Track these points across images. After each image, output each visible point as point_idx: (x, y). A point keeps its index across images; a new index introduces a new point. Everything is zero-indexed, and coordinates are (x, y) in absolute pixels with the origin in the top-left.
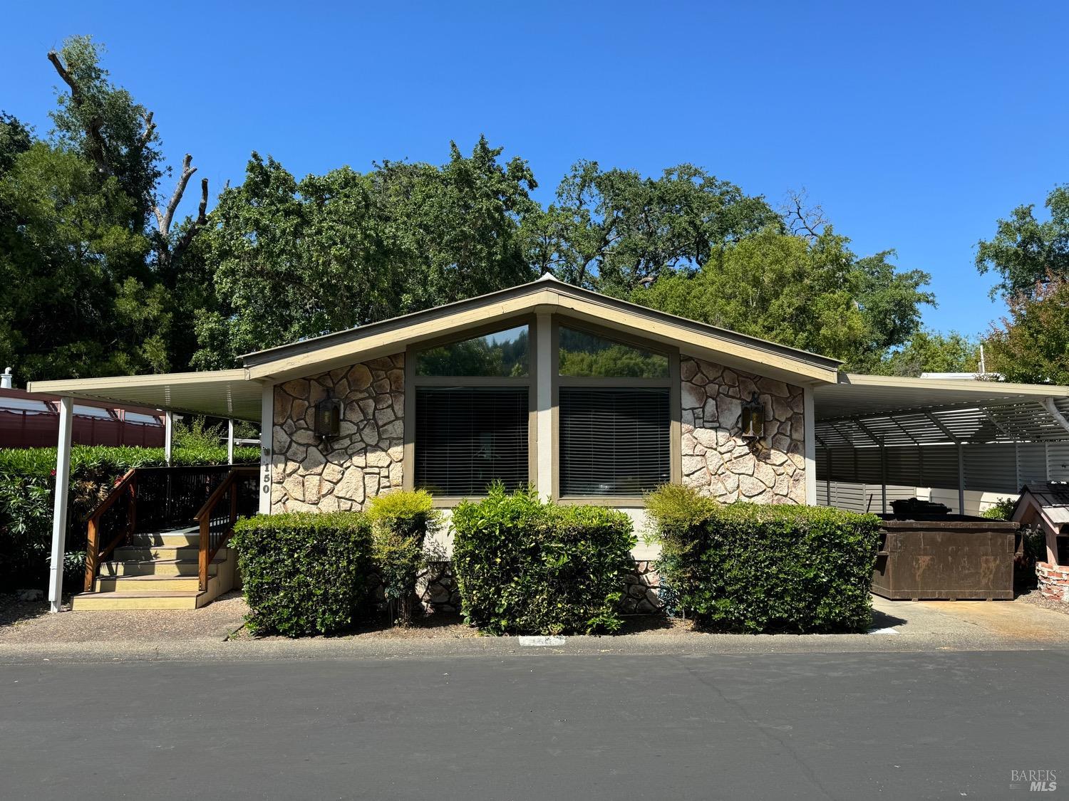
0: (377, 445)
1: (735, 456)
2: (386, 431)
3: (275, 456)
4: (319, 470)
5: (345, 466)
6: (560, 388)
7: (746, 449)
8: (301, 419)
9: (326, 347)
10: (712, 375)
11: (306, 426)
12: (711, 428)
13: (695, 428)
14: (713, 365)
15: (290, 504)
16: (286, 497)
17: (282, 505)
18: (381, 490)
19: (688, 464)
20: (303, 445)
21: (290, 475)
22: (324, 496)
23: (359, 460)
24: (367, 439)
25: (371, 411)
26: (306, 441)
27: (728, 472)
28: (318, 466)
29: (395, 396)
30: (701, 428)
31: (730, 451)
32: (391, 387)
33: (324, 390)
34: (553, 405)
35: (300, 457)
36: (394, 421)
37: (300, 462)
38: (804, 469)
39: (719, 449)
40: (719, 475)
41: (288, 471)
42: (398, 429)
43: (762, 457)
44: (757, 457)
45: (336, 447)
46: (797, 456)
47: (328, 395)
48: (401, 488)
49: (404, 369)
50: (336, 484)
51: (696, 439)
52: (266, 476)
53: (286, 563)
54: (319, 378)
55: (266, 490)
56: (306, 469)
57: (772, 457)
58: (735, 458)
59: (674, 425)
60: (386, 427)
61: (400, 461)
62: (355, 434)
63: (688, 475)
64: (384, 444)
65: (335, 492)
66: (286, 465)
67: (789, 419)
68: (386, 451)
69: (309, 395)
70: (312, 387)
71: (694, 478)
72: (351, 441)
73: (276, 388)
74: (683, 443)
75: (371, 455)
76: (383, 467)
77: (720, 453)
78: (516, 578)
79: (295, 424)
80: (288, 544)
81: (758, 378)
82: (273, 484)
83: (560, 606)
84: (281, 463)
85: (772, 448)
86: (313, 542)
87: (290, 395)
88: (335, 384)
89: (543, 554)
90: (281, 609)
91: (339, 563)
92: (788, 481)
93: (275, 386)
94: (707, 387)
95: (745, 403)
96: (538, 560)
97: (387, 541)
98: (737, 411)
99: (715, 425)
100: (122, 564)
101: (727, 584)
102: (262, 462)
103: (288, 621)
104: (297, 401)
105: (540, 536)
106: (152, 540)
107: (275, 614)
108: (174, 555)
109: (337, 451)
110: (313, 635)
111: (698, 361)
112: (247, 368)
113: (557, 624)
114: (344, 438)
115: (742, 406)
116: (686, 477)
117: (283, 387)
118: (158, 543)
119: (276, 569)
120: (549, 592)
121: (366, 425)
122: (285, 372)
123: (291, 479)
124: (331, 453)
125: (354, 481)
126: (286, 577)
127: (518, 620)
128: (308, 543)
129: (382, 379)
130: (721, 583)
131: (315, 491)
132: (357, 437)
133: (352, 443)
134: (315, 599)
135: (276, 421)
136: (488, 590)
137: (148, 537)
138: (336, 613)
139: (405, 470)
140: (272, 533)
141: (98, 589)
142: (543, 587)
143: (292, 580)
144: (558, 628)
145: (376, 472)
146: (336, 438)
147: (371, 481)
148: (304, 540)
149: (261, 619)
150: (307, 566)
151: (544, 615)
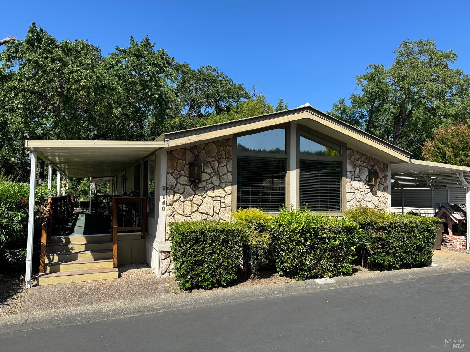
0: (219, 185)
1: (366, 193)
2: (223, 178)
3: (168, 190)
4: (191, 198)
5: (204, 196)
6: (300, 160)
7: (369, 190)
8: (182, 171)
9: (207, 132)
10: (358, 157)
11: (184, 175)
12: (357, 181)
13: (352, 180)
14: (358, 152)
15: (177, 216)
16: (174, 213)
17: (172, 217)
18: (221, 209)
19: (349, 197)
20: (183, 185)
21: (176, 201)
22: (193, 212)
23: (210, 193)
24: (215, 183)
25: (216, 168)
26: (184, 183)
27: (363, 200)
28: (190, 196)
29: (228, 161)
30: (353, 180)
31: (364, 191)
32: (226, 155)
33: (193, 156)
34: (297, 168)
35: (182, 191)
36: (227, 173)
37: (181, 194)
38: (387, 199)
39: (360, 190)
40: (360, 201)
41: (175, 199)
42: (229, 177)
43: (374, 193)
44: (372, 193)
45: (200, 186)
46: (386, 193)
47: (196, 158)
48: (230, 208)
49: (232, 146)
50: (199, 206)
51: (352, 185)
52: (164, 202)
53: (208, 248)
54: (191, 149)
55: (164, 209)
56: (185, 198)
57: (378, 193)
58: (365, 194)
59: (344, 178)
60: (223, 176)
61: (230, 194)
62: (209, 179)
63: (348, 202)
64: (222, 185)
65: (199, 210)
66: (174, 195)
67: (383, 177)
68: (223, 189)
69: (186, 158)
70: (187, 154)
71: (351, 203)
73: (168, 153)
74: (347, 187)
75: (217, 190)
76: (222, 197)
77: (361, 192)
78: (313, 252)
79: (179, 173)
80: (211, 239)
81: (373, 159)
82: (167, 206)
83: (331, 264)
84: (171, 194)
85: (378, 190)
86: (224, 237)
87: (176, 157)
88: (199, 153)
89: (326, 240)
90: (204, 274)
91: (235, 247)
92: (382, 204)
93: (167, 152)
94: (356, 162)
95: (369, 170)
96: (324, 243)
97: (253, 235)
98: (367, 173)
99: (359, 179)
100: (57, 255)
101: (390, 249)
102: (161, 194)
103: (207, 280)
104: (180, 160)
105: (326, 231)
106: (64, 240)
107: (200, 278)
108: (83, 248)
109: (200, 188)
110: (217, 287)
111: (353, 150)
112: (167, 141)
113: (329, 272)
114: (204, 181)
115: (368, 171)
116: (347, 203)
117: (172, 153)
118: (68, 241)
119: (203, 252)
120: (327, 257)
121: (214, 175)
122: (186, 144)
123: (177, 203)
124: (197, 189)
125: (208, 204)
126: (208, 256)
127: (312, 272)
128: (221, 237)
129: (222, 151)
130: (388, 249)
131: (189, 210)
132: (210, 181)
133: (207, 184)
134: (221, 267)
135: (168, 171)
136: (301, 258)
137: (61, 238)
138: (230, 274)
139: (232, 199)
140: (202, 233)
141: (48, 271)
142: (325, 255)
143: (211, 258)
144: (331, 274)
145: (219, 199)
146: (200, 182)
147: (217, 204)
148: (219, 236)
149: (191, 281)
150: (219, 250)
151: (324, 269)
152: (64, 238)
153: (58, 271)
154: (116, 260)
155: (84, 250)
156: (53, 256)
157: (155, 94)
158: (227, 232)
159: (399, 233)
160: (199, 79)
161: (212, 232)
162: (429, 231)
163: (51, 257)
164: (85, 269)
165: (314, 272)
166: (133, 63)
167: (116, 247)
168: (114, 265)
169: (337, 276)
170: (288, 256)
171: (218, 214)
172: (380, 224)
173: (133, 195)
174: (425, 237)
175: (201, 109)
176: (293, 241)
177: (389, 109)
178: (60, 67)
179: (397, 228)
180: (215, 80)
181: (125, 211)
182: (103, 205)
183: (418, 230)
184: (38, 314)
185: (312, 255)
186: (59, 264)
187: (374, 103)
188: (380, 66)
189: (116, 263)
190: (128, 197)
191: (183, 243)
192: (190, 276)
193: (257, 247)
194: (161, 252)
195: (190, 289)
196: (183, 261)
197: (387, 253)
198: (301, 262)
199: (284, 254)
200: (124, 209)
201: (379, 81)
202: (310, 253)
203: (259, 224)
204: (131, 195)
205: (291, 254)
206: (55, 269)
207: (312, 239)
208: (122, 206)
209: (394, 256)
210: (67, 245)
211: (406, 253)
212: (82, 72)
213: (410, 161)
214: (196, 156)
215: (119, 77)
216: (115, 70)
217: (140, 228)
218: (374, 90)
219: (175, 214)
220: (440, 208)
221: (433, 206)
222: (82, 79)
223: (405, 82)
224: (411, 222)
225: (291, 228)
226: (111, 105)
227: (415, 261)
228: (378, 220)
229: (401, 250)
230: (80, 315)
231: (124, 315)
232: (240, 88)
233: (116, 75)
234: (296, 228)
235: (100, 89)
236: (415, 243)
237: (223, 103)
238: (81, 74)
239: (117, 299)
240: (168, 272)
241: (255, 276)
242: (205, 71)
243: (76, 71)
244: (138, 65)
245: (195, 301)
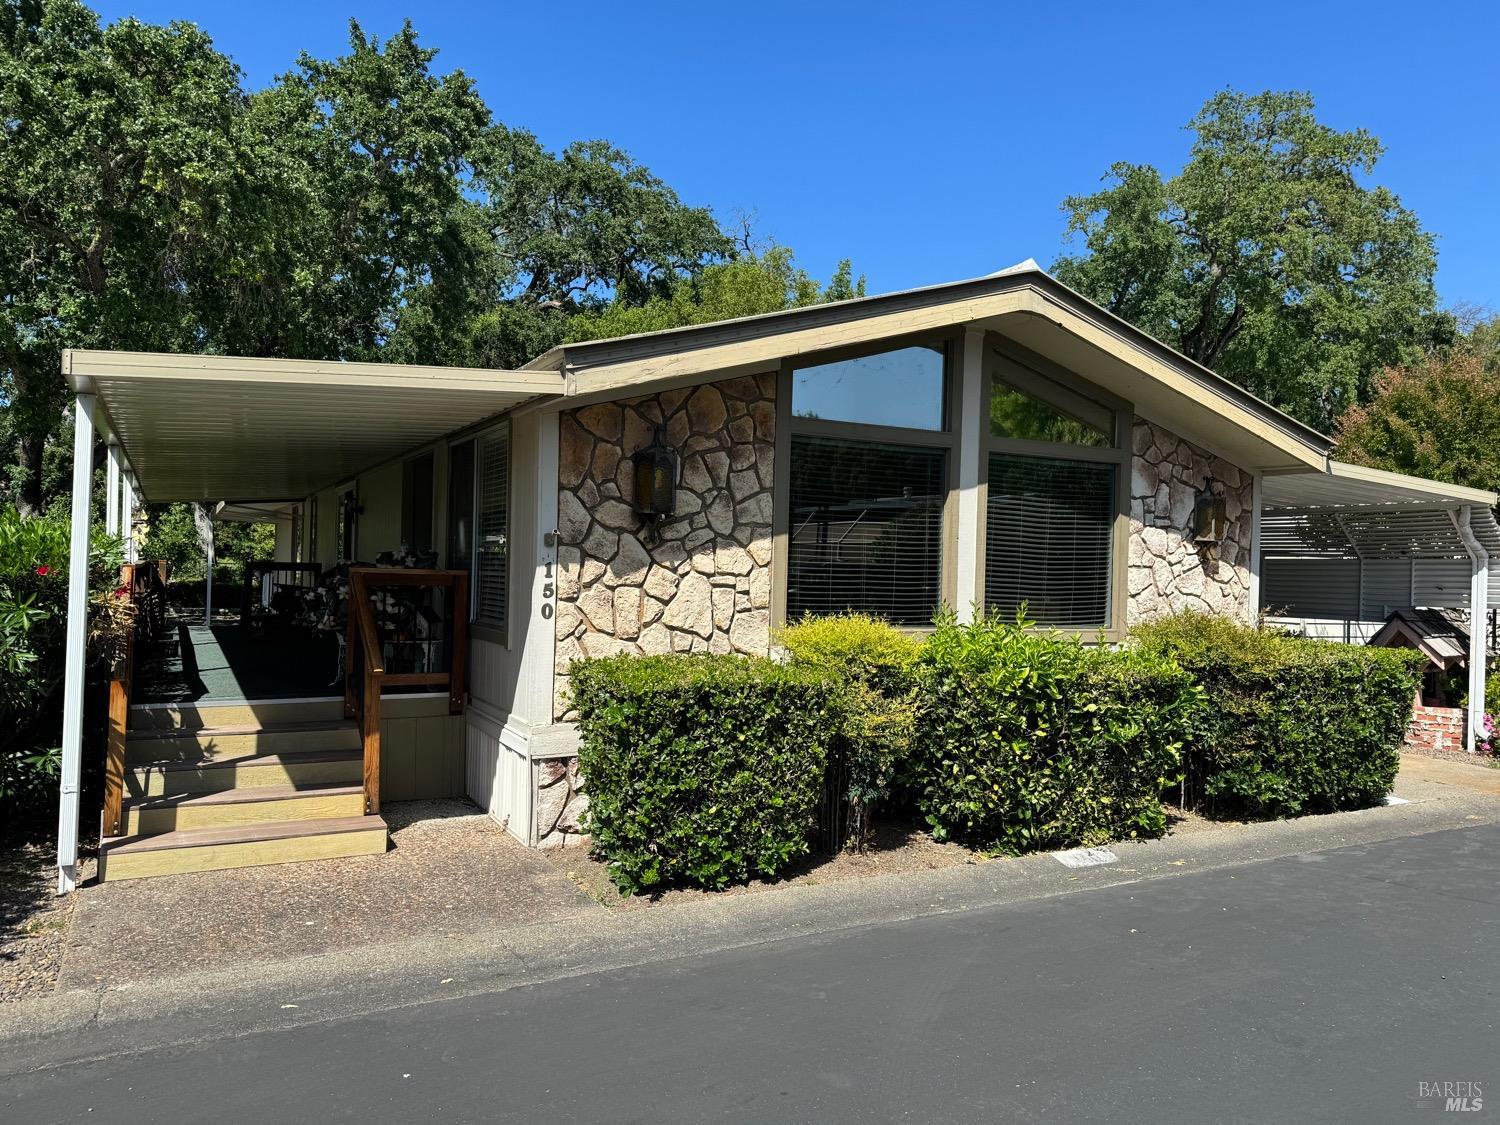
0: (730, 535)
1: (1185, 568)
2: (745, 511)
3: (563, 549)
4: (638, 577)
5: (681, 571)
6: (990, 454)
7: (1196, 560)
8: (610, 481)
9: (708, 347)
10: (1166, 448)
11: (618, 494)
12: (1162, 527)
13: (1145, 526)
14: (1167, 434)
15: (591, 638)
16: (583, 627)
17: (576, 642)
18: (737, 616)
19: (1135, 579)
20: (612, 529)
21: (588, 586)
22: (646, 625)
23: (703, 561)
24: (717, 525)
25: (724, 472)
26: (617, 525)
27: (1176, 592)
28: (637, 569)
29: (761, 450)
30: (1151, 526)
31: (1180, 562)
32: (755, 430)
33: (648, 429)
34: (980, 482)
35: (610, 551)
36: (757, 493)
37: (607, 563)
38: (1248, 589)
39: (1169, 558)
40: (1167, 596)
41: (586, 579)
42: (764, 508)
43: (1210, 570)
44: (1206, 570)
45: (668, 535)
46: (1244, 569)
47: (656, 438)
48: (767, 612)
49: (775, 401)
50: (666, 603)
51: (1145, 542)
52: (548, 587)
53: (722, 750)
54: (641, 404)
55: (547, 612)
56: (618, 575)
57: (1220, 570)
58: (1184, 572)
59: (1121, 518)
60: (746, 504)
61: (766, 566)
62: (698, 513)
63: (1133, 596)
64: (741, 535)
65: (665, 619)
66: (582, 566)
67: (1237, 519)
68: (744, 546)
69: (622, 435)
70: (628, 422)
71: (1141, 601)
72: (691, 527)
73: (565, 418)
74: (1132, 548)
75: (726, 552)
76: (739, 575)
77: (1171, 564)
78: (1050, 762)
79: (599, 490)
80: (731, 717)
81: (1212, 458)
82: (559, 602)
83: (1105, 800)
84: (573, 561)
85: (1221, 559)
86: (773, 711)
87: (591, 433)
88: (667, 419)
89: (1095, 721)
90: (705, 837)
91: (809, 747)
92: (1234, 605)
93: (561, 413)
94: (1160, 467)
95: (1198, 493)
96: (1088, 732)
97: (863, 706)
98: (1190, 504)
99: (1167, 522)
100: (161, 771)
101: (1279, 751)
102: (539, 559)
103: (715, 859)
104: (603, 444)
105: (1095, 693)
106: (177, 717)
107: (691, 850)
108: (250, 745)
109: (669, 544)
110: (746, 883)
111: (1152, 427)
112: (572, 371)
113: (1096, 828)
114: (682, 519)
115: (1196, 497)
116: (1130, 599)
117: (578, 416)
118: (194, 723)
119: (704, 763)
120: (1095, 780)
121: (715, 498)
122: (634, 386)
123: (592, 592)
124: (659, 546)
125: (697, 598)
126: (720, 778)
127: (1046, 827)
128: (764, 712)
129: (741, 417)
130: (1273, 751)
131: (633, 616)
132: (701, 520)
133: (693, 530)
134: (761, 815)
135: (565, 482)
136: (1015, 782)
137: (166, 709)
138: (789, 837)
139: (773, 578)
140: (703, 699)
141: (133, 829)
142: (1090, 773)
143: (730, 782)
144: (1103, 835)
145: (731, 583)
146: (672, 520)
147: (724, 600)
148: (758, 707)
149: (661, 862)
150: (758, 755)
151: (1082, 817)
152: (181, 711)
153: (170, 828)
154: (374, 788)
155: (254, 752)
156: (147, 773)
157: (434, 222)
158: (784, 695)
159: (1308, 698)
160: (569, 184)
161: (736, 696)
162: (1394, 693)
163: (141, 778)
164: (266, 821)
165: (1050, 827)
166: (361, 114)
167: (376, 745)
168: (369, 807)
169: (1121, 839)
170: (971, 777)
171: (727, 632)
172: (1257, 670)
173: (415, 563)
174: (1381, 712)
175: (572, 284)
176: (990, 728)
177: (1172, 308)
178: (110, 109)
179: (1303, 685)
180: (620, 191)
181: (393, 618)
182: (312, 594)
183: (1364, 690)
184: (132, 990)
185: (1047, 772)
186: (174, 805)
188: (1144, 170)
189: (376, 800)
190: (399, 570)
191: (637, 731)
192: (660, 846)
193: (874, 746)
194: (537, 762)
195: (655, 891)
196: (637, 794)
197: (1269, 764)
198: (1013, 794)
199: (956, 769)
200: (389, 609)
201: (1145, 218)
202: (1044, 765)
203: (882, 668)
204: (410, 561)
205: (982, 771)
206: (157, 821)
207: (1051, 721)
208: (384, 602)
209: (1290, 773)
210: (194, 736)
211: (1324, 764)
212: (188, 135)
213: (1328, 467)
214: (658, 430)
215: (312, 160)
216: (299, 135)
217: (442, 678)
218: (1131, 245)
219: (585, 631)
220: (1389, 620)
221: (1361, 614)
222: (190, 159)
223: (1224, 222)
224: (1343, 665)
225: (989, 684)
226: (286, 255)
227: (1346, 790)
229: (1310, 756)
231: (449, 988)
232: (700, 220)
233: (301, 151)
234: (1003, 683)
235: (252, 196)
236: (1353, 733)
238: (184, 142)
239: (412, 932)
240: (560, 831)
241: (861, 843)
242: (585, 157)
243: (166, 131)
244: (378, 121)
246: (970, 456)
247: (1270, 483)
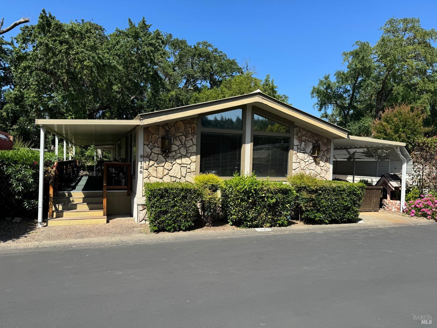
0: (185, 155)
1: (309, 163)
2: (189, 149)
3: (145, 158)
4: (163, 164)
5: (173, 163)
6: (254, 135)
7: (313, 161)
8: (156, 143)
11: (158, 146)
12: (303, 153)
13: (298, 152)
14: (304, 129)
15: (151, 178)
16: (149, 176)
17: (148, 179)
18: (187, 173)
19: (295, 166)
20: (156, 154)
21: (151, 166)
22: (165, 175)
23: (179, 161)
24: (182, 153)
25: (184, 141)
26: (158, 153)
27: (307, 169)
28: (162, 163)
29: (193, 135)
30: (299, 152)
31: (308, 161)
32: (191, 132)
33: (165, 131)
34: (251, 142)
35: (156, 159)
36: (192, 145)
37: (155, 161)
38: (329, 168)
39: (305, 160)
40: (304, 170)
41: (150, 165)
42: (194, 149)
43: (317, 163)
44: (316, 163)
45: (170, 155)
46: (328, 163)
47: (167, 133)
48: (195, 173)
49: (197, 124)
50: (170, 170)
51: (298, 156)
52: (141, 167)
53: (171, 202)
54: (163, 126)
55: (141, 172)
56: (158, 164)
57: (320, 163)
58: (309, 164)
59: (291, 151)
60: (189, 148)
61: (195, 162)
62: (177, 150)
63: (294, 170)
64: (188, 155)
65: (169, 174)
66: (149, 162)
67: (326, 150)
68: (189, 158)
69: (159, 133)
70: (160, 130)
71: (296, 171)
72: (176, 153)
74: (293, 158)
75: (185, 159)
76: (188, 164)
77: (305, 162)
78: (255, 207)
79: (153, 145)
80: (173, 195)
81: (317, 135)
82: (144, 170)
83: (269, 217)
84: (147, 161)
85: (321, 160)
86: (183, 194)
87: (151, 132)
88: (169, 129)
89: (265, 198)
90: (168, 221)
91: (192, 202)
92: (324, 172)
93: (144, 128)
94: (302, 137)
95: (313, 144)
96: (263, 201)
97: (208, 194)
98: (311, 147)
99: (304, 151)
100: (61, 205)
101: (321, 208)
102: (139, 160)
103: (170, 225)
104: (154, 135)
105: (265, 192)
106: (67, 194)
107: (165, 223)
108: (81, 201)
109: (170, 157)
110: (179, 231)
111: (300, 128)
112: (142, 120)
113: (268, 223)
114: (173, 151)
115: (313, 145)
116: (293, 170)
117: (148, 129)
118: (70, 195)
119: (167, 205)
120: (266, 212)
121: (182, 147)
122: (157, 123)
123: (151, 168)
124: (168, 158)
125: (177, 169)
126: (171, 208)
127: (254, 222)
128: (181, 194)
129: (188, 128)
130: (319, 207)
131: (161, 173)
132: (178, 152)
133: (176, 154)
134: (181, 216)
135: (145, 143)
136: (245, 212)
137: (64, 193)
138: (189, 222)
139: (196, 165)
140: (166, 190)
141: (55, 216)
142: (264, 210)
143: (173, 209)
144: (268, 225)
145: (185, 166)
146: (170, 152)
147: (184, 170)
148: (179, 193)
149: (158, 225)
150: (180, 203)
151: (263, 220)
152: (67, 193)
153: (62, 216)
154: (105, 210)
155: (82, 202)
156: (59, 205)
157: (150, 71)
158: (186, 190)
159: (328, 195)
160: (195, 54)
161: (174, 190)
162: (355, 194)
163: (57, 206)
164: (82, 216)
165: (255, 223)
166: (131, 44)
167: (106, 201)
168: (104, 214)
169: (275, 226)
170: (234, 210)
171: (185, 177)
172: (312, 187)
173: (121, 161)
174: (351, 199)
175: (197, 83)
176: (238, 199)
178: (67, 49)
179: (326, 191)
180: (209, 56)
181: (115, 173)
182: (98, 168)
183: (346, 193)
184: (47, 243)
185: (253, 210)
186: (63, 212)
187: (357, 79)
188: (365, 43)
189: (106, 212)
190: (117, 163)
191: (152, 197)
192: (158, 222)
193: (210, 203)
194: (139, 205)
195: (157, 231)
196: (152, 211)
197: (318, 211)
198: (245, 214)
199: (232, 208)
200: (114, 171)
201: (363, 58)
202: (252, 208)
203: (212, 185)
204: (120, 161)
205: (236, 209)
206: (60, 215)
207: (254, 198)
208: (112, 170)
209: (324, 213)
210: (69, 198)
211: (335, 212)
212: (86, 53)
213: (348, 137)
214: (167, 131)
215: (119, 56)
216: (116, 50)
217: (126, 187)
218: (358, 67)
219: (150, 177)
221: (377, 175)
222: (86, 60)
223: (388, 59)
224: (339, 187)
225: (237, 189)
226: (111, 82)
227: (343, 219)
228: (310, 184)
229: (330, 209)
230: (74, 244)
231: (106, 246)
232: (233, 63)
233: (117, 55)
234: (241, 189)
235: (102, 67)
236: (343, 204)
237: (217, 77)
238: (85, 55)
239: (103, 236)
240: (145, 220)
241: (209, 224)
242: (201, 46)
243: (80, 53)
244: (135, 45)
245: (159, 239)
246: (248, 136)
247: (336, 141)
